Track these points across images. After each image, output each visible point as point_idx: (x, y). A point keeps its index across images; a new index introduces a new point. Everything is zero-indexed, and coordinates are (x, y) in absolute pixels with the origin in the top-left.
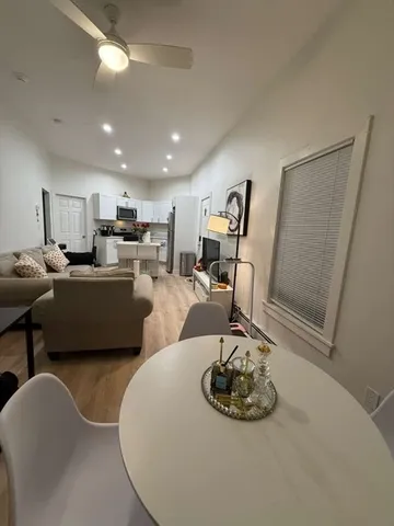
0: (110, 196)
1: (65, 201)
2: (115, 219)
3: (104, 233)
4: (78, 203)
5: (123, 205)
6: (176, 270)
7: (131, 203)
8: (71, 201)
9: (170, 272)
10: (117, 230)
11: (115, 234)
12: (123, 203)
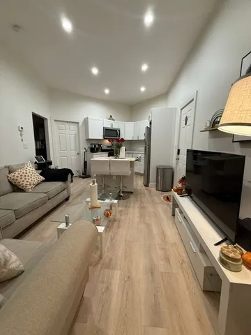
0: (97, 119)
1: (62, 126)
2: (102, 138)
3: (93, 150)
4: (73, 127)
5: (108, 126)
6: (152, 183)
7: (115, 125)
8: (67, 125)
9: (147, 185)
10: (104, 148)
11: (103, 151)
12: (108, 125)
